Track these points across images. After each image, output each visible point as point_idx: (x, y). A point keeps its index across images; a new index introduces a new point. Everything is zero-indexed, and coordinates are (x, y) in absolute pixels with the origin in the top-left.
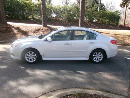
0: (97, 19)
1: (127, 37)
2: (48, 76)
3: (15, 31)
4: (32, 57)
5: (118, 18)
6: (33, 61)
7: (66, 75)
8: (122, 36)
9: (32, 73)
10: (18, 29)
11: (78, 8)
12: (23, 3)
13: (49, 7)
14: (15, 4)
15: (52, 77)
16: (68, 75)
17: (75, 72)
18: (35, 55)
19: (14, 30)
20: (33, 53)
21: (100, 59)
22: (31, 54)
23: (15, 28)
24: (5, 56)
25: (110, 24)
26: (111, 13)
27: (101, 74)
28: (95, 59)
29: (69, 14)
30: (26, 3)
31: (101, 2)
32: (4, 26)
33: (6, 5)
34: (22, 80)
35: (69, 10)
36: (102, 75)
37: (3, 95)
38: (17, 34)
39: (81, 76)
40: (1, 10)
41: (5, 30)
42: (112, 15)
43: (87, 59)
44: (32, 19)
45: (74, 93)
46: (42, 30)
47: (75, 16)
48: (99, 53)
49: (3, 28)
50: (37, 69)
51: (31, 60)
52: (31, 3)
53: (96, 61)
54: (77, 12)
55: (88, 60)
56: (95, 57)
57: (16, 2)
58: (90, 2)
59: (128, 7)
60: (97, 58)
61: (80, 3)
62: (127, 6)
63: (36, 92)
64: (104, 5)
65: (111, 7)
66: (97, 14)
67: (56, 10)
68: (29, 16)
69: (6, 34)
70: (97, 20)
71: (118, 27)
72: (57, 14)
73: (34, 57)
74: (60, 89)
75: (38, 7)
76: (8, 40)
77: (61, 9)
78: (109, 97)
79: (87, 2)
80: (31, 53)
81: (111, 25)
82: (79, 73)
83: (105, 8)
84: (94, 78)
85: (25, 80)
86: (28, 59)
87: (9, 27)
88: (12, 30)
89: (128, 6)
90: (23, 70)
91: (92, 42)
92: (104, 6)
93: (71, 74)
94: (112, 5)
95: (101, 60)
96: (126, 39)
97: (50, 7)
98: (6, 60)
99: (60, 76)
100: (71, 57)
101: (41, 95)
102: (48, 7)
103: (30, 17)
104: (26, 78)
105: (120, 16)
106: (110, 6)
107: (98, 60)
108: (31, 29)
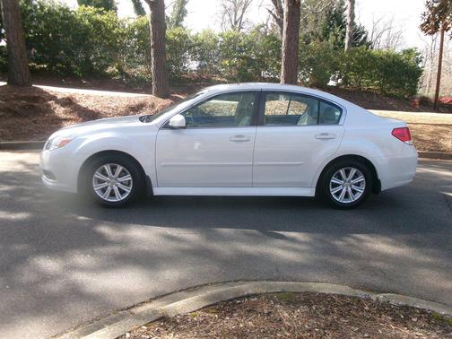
0: (340, 77)
1: (447, 132)
2: (174, 245)
3: (58, 109)
4: (117, 185)
5: (414, 74)
6: (119, 198)
7: (234, 242)
8: (431, 129)
9: (117, 234)
10: (68, 102)
11: (275, 39)
12: (87, 22)
13: (174, 35)
14: (61, 24)
15: (186, 246)
16: (242, 241)
17: (268, 232)
18: (128, 178)
19: (55, 106)
20: (120, 169)
21: (354, 192)
22: (114, 174)
23: (58, 101)
24: (22, 184)
25: (387, 95)
26: (388, 56)
27: (358, 240)
28: (338, 194)
29: (243, 58)
30: (98, 22)
31: (355, 20)
32: (23, 95)
33: (30, 27)
34: (82, 256)
35: (245, 46)
36: (365, 244)
37: (13, 299)
38: (66, 120)
39: (289, 244)
40: (14, 40)
41: (24, 107)
42: (394, 62)
43: (310, 192)
44: (118, 77)
45: (265, 291)
46: (153, 106)
47: (266, 67)
48: (353, 171)
49: (18, 98)
50: (134, 223)
51: (112, 194)
52: (116, 22)
53: (340, 199)
54: (270, 52)
55: (313, 195)
56: (338, 185)
57: (62, 19)
58: (316, 21)
59: (449, 32)
60: (344, 190)
61: (281, 24)
62: (445, 29)
63: (131, 289)
64: (363, 33)
65: (388, 40)
66: (342, 59)
67: (199, 45)
68: (107, 66)
69: (27, 120)
70: (339, 81)
71: (415, 105)
72: (201, 59)
73: (122, 183)
74: (217, 283)
75: (139, 37)
76: (32, 137)
77: (216, 41)
78: (393, 302)
79: (305, 20)
80: (113, 169)
81: (391, 96)
82: (283, 237)
83: (368, 40)
84: (335, 252)
85: (93, 254)
86: (104, 190)
87: (39, 97)
88: (49, 106)
89: (449, 28)
90: (86, 224)
91: (326, 134)
92: (364, 36)
93: (255, 240)
94: (393, 32)
95: (358, 196)
96: (446, 136)
97: (179, 35)
98: (27, 195)
99: (217, 246)
100: (252, 185)
101: (147, 298)
102: (171, 36)
103: (109, 70)
104: (96, 250)
105: (420, 65)
106: (384, 36)
107: (347, 196)
108: (112, 106)
